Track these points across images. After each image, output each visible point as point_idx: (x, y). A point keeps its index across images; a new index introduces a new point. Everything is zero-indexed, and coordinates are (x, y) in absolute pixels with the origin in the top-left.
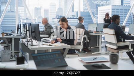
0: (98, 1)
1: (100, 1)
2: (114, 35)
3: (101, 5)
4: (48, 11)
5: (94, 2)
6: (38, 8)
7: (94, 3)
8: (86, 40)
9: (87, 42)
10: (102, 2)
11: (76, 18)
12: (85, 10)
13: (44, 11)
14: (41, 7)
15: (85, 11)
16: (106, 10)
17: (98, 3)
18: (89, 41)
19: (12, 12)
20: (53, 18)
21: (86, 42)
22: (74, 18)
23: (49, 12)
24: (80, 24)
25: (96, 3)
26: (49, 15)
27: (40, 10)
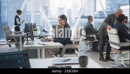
0: (120, 1)
1: (122, 1)
2: (116, 34)
3: (124, 4)
4: (71, 10)
5: (116, 1)
6: (61, 8)
7: (116, 3)
8: (94, 40)
9: (96, 42)
10: (125, 1)
11: (98, 17)
12: (107, 9)
13: (68, 10)
14: (64, 7)
15: (108, 11)
16: (126, 10)
17: (120, 2)
18: (97, 40)
19: (37, 12)
20: (76, 18)
21: (94, 41)
22: (97, 17)
23: (72, 12)
24: (89, 23)
25: (119, 2)
26: (72, 15)
27: (64, 10)
